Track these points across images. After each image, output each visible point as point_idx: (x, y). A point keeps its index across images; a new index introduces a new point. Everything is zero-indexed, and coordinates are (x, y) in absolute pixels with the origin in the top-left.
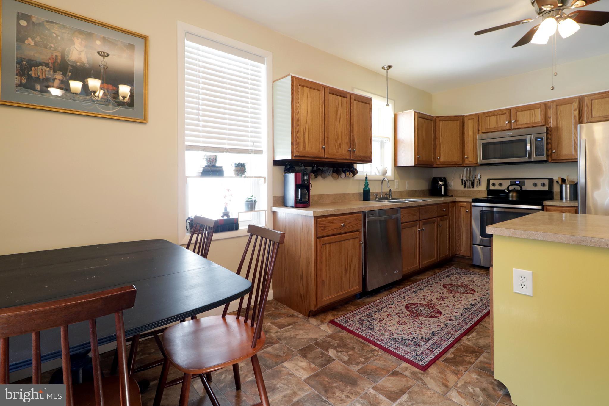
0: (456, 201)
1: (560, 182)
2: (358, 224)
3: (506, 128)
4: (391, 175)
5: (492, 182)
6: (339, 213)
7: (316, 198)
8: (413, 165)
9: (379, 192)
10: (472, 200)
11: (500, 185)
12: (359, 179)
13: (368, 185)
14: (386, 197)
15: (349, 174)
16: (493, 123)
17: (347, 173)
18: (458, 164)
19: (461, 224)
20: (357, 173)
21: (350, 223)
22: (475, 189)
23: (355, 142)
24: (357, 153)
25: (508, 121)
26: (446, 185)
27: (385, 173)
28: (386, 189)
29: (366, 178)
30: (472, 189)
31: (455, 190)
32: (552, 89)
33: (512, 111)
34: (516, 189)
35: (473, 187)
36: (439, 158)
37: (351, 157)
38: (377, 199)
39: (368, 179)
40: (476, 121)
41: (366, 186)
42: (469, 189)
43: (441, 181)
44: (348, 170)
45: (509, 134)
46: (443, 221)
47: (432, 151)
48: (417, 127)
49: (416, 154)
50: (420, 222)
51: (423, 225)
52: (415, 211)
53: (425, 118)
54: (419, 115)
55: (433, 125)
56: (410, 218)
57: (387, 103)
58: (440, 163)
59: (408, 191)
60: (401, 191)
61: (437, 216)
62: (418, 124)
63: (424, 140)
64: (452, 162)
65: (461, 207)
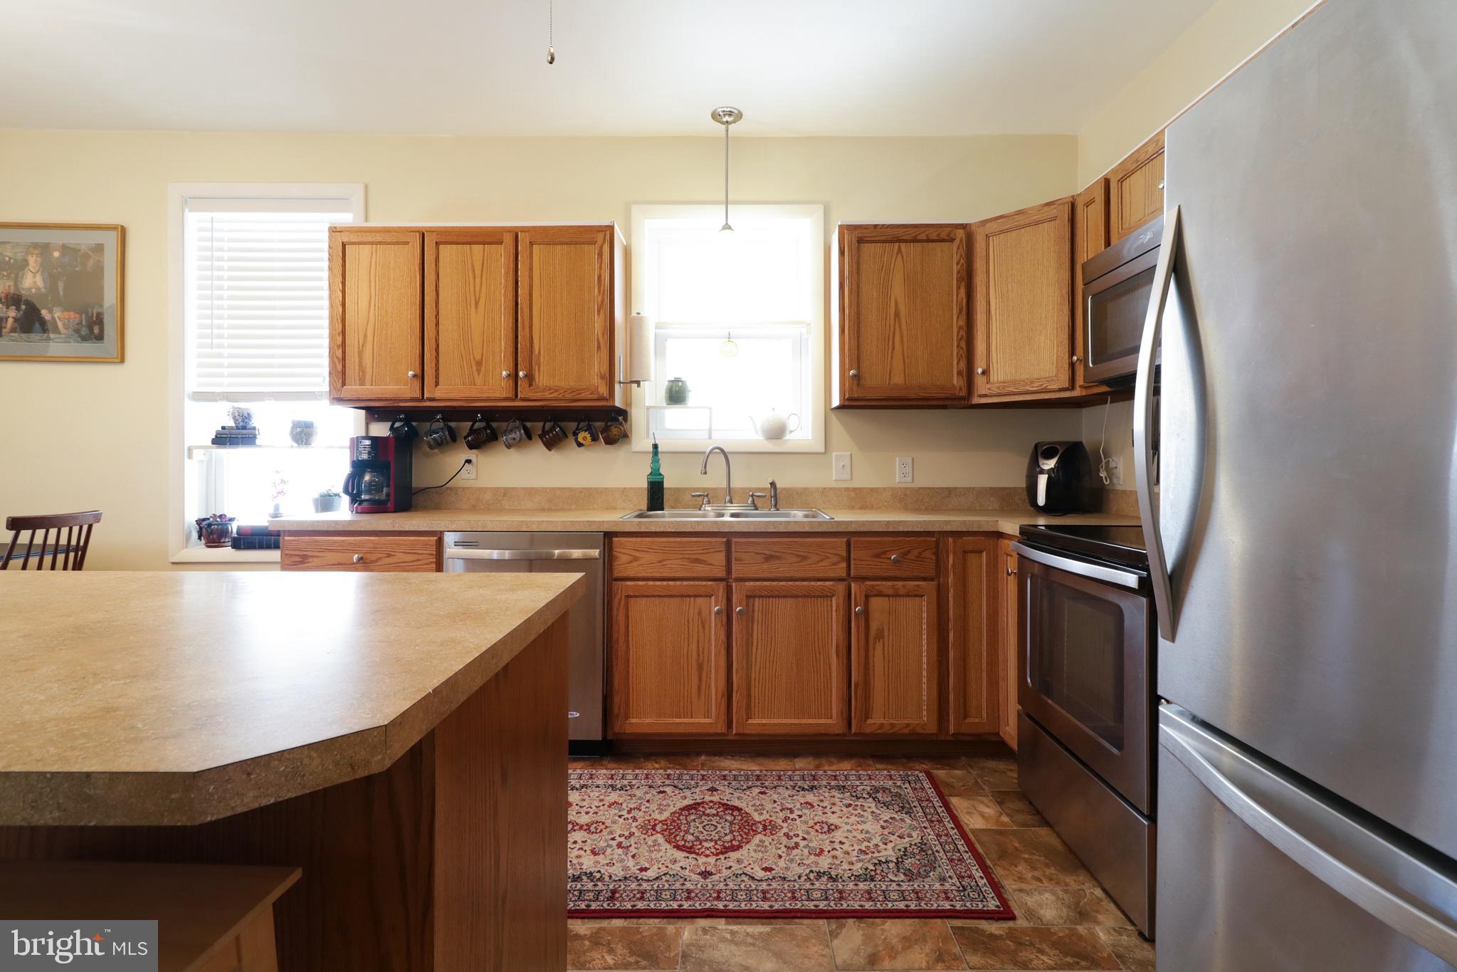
0: (996, 532)
4: (809, 438)
7: (488, 496)
8: (839, 402)
13: (659, 466)
14: (750, 502)
16: (1137, 200)
17: (582, 435)
18: (1055, 387)
21: (390, 556)
23: (537, 352)
29: (655, 446)
31: (1124, 492)
39: (659, 450)
40: (1100, 206)
41: (655, 472)
43: (1046, 458)
46: (891, 598)
47: (955, 347)
48: (855, 275)
49: (847, 367)
50: (734, 584)
51: (748, 597)
52: (700, 548)
53: (899, 241)
54: (861, 235)
55: (958, 257)
56: (671, 568)
57: (724, 223)
58: (989, 389)
59: (906, 488)
60: (860, 489)
61: (848, 578)
62: (855, 266)
63: (897, 315)
64: (1032, 382)
65: (1005, 554)
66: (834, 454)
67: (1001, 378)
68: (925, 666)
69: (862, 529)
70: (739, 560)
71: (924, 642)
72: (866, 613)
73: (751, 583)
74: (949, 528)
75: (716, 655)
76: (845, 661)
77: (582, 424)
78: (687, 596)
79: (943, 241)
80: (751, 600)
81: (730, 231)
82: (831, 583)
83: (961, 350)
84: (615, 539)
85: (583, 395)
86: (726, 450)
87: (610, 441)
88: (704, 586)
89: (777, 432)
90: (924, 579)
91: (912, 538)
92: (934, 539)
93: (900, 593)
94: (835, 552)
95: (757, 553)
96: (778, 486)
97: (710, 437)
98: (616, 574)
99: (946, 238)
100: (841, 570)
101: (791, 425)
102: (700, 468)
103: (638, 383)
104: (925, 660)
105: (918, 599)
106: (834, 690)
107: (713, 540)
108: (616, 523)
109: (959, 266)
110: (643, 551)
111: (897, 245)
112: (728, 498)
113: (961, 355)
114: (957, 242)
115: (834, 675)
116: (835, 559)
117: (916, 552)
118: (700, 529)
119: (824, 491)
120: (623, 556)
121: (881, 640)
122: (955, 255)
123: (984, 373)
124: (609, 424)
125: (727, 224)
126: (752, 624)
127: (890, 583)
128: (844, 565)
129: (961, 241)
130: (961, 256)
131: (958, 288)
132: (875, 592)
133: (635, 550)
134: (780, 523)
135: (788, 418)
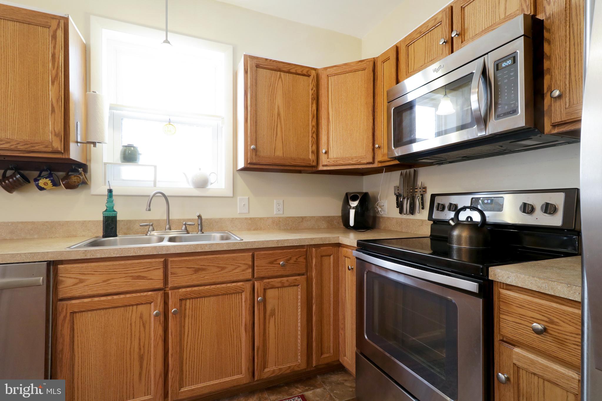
0: (339, 243)
4: (222, 187)
8: (244, 165)
16: (419, 55)
17: (44, 181)
18: (365, 161)
22: (417, 216)
25: (445, 38)
29: (110, 191)
30: (411, 217)
31: (389, 218)
40: (393, 61)
41: (110, 209)
42: (407, 217)
46: (279, 289)
47: (310, 137)
48: (254, 87)
49: (249, 143)
50: (170, 292)
51: (181, 300)
52: (142, 268)
53: (280, 71)
54: (258, 63)
55: (312, 86)
56: (116, 285)
57: (165, 39)
58: (329, 162)
59: (280, 218)
60: (254, 218)
61: (253, 279)
62: (254, 81)
63: (279, 115)
64: (352, 159)
65: (345, 257)
66: (238, 198)
67: (335, 156)
68: (299, 328)
69: (262, 246)
70: (174, 274)
71: (299, 314)
72: (264, 300)
73: (184, 290)
74: (313, 243)
75: (155, 347)
76: (251, 334)
77: (44, 173)
78: (129, 306)
79: (304, 75)
80: (184, 302)
81: (168, 44)
82: (241, 283)
83: (314, 139)
84: (60, 266)
85: (37, 147)
86: (166, 194)
87: (70, 186)
88: (144, 296)
89: (202, 184)
90: (299, 275)
91: (292, 250)
92: (305, 250)
93: (285, 285)
94: (243, 262)
95: (188, 268)
96: (203, 218)
97: (155, 185)
98: (61, 296)
99: (306, 74)
100: (248, 274)
101: (212, 179)
102: (145, 206)
103: (94, 144)
104: (299, 324)
105: (295, 288)
106: (243, 355)
107: (154, 260)
108: (61, 253)
109: (313, 91)
110: (88, 274)
111: (279, 73)
112: (167, 226)
113: (314, 142)
114: (312, 77)
115: (243, 344)
116: (244, 267)
117: (294, 259)
118: (142, 253)
119: (232, 220)
120: (70, 279)
121: (274, 316)
122: (310, 85)
123: (326, 153)
124: (70, 173)
126: (184, 319)
127: (279, 280)
128: (250, 270)
129: (314, 77)
130: (314, 85)
131: (312, 104)
132: (270, 286)
133: (80, 274)
134: (206, 245)
135: (210, 175)
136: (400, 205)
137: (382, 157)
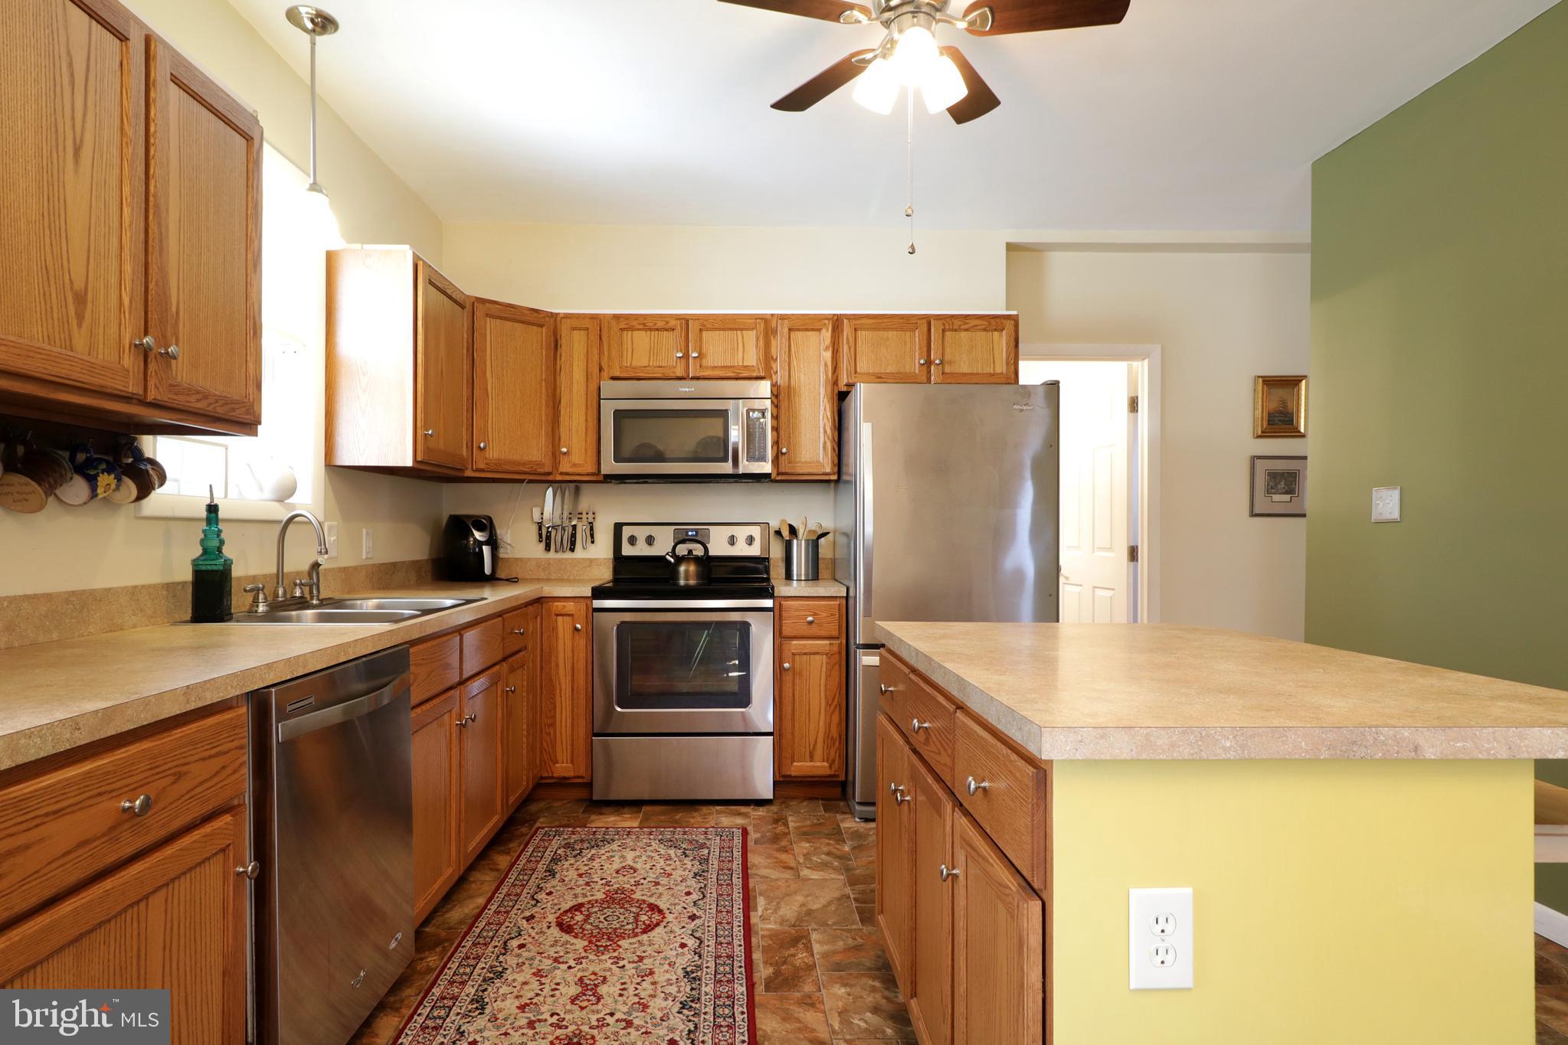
0: (542, 597)
1: (786, 533)
2: (229, 770)
3: (675, 373)
4: (310, 502)
5: (627, 532)
6: (110, 731)
8: (409, 463)
9: (270, 576)
10: (594, 589)
11: (650, 540)
12: (168, 513)
13: (222, 542)
14: (298, 594)
15: (118, 488)
16: (640, 350)
17: (105, 480)
18: (541, 470)
19: (558, 674)
20: (162, 483)
21: (179, 776)
22: (579, 553)
23: (174, 309)
24: (182, 373)
25: (681, 351)
26: (493, 542)
27: (286, 493)
28: (298, 561)
29: (213, 509)
30: (568, 555)
31: (517, 559)
32: (909, 253)
33: (690, 322)
34: (694, 553)
35: (572, 550)
36: (485, 448)
37: (151, 383)
38: (262, 608)
39: (221, 515)
40: (594, 338)
41: (212, 548)
42: (560, 555)
43: (479, 530)
44: (107, 462)
45: (687, 390)
47: (464, 418)
48: (425, 319)
49: (421, 423)
53: (445, 293)
54: (429, 275)
59: (371, 564)
60: (347, 568)
62: (426, 307)
63: (442, 372)
65: (557, 615)
83: (467, 422)
99: (462, 304)
109: (470, 334)
111: (443, 296)
112: (281, 591)
113: (467, 426)
114: (467, 310)
122: (465, 324)
125: (315, 183)
130: (469, 327)
131: (466, 357)
136: (546, 540)
137: (571, 467)
